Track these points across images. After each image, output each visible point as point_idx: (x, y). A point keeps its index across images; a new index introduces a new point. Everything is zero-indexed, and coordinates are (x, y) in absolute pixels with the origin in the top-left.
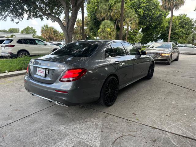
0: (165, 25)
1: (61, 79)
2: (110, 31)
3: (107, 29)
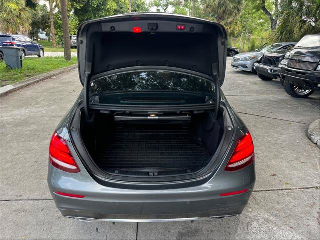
0: (113, 6)
1: (230, 166)
2: (17, 10)
3: (9, 4)
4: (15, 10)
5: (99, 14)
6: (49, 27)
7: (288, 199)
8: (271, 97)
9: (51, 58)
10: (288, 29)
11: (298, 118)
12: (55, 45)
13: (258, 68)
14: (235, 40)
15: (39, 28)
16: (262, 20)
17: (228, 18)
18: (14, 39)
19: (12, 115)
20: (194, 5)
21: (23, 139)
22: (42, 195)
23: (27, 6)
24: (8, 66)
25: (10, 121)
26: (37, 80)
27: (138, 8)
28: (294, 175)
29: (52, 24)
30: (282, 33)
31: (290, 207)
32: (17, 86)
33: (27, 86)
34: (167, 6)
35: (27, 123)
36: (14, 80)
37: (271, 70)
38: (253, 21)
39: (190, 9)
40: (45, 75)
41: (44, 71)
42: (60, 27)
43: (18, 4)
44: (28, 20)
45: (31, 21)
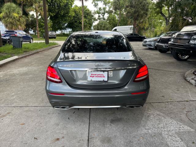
0: (72, 14)
1: (135, 80)
2: (18, 17)
3: (13, 14)
4: (17, 17)
5: (64, 19)
6: (35, 27)
7: (170, 106)
8: (165, 61)
9: (37, 43)
10: (176, 24)
11: (180, 70)
12: (39, 37)
13: (157, 45)
14: (145, 32)
15: (29, 28)
16: (161, 20)
17: (140, 19)
18: (16, 33)
19: (18, 70)
20: (120, 12)
21: (26, 81)
22: (39, 105)
23: (23, 15)
24: (14, 46)
25: (18, 73)
26: (31, 54)
27: (87, 15)
28: (175, 95)
29: (37, 24)
30: (172, 26)
31: (171, 109)
32: (20, 57)
33: (25, 57)
34: (104, 13)
35: (27, 74)
36: (18, 54)
37: (165, 46)
38: (155, 21)
39: (117, 15)
40: (35, 51)
41: (34, 49)
42: (42, 26)
43: (18, 14)
44: (24, 23)
45: (25, 23)
